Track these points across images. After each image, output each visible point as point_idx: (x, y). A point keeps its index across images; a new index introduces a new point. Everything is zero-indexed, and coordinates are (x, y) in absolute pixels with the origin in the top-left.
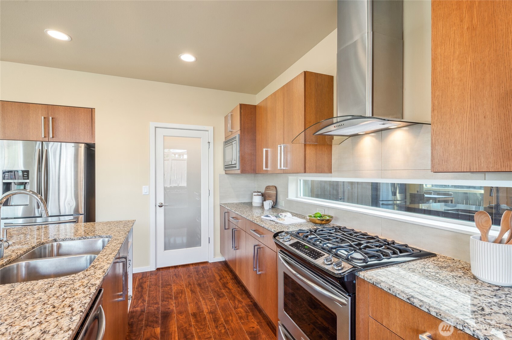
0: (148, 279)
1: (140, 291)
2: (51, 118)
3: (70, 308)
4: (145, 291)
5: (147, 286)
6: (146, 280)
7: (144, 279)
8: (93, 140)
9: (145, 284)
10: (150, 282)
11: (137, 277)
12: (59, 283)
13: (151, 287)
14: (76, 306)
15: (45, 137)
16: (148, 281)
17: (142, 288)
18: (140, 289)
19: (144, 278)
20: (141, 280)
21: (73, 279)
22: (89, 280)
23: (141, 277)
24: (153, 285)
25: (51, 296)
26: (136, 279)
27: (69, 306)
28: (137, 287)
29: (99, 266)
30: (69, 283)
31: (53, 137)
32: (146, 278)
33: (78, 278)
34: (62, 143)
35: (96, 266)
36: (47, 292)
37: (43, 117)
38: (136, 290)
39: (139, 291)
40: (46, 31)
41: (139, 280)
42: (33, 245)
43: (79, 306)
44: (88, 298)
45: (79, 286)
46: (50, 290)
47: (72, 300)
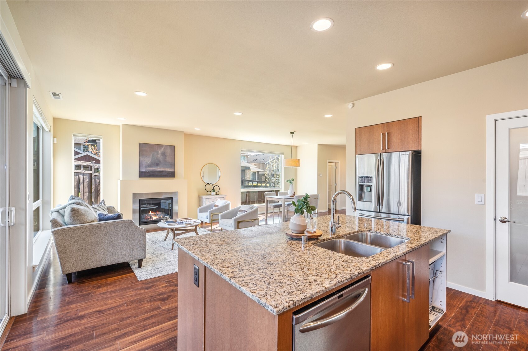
0: (479, 307)
1: (463, 313)
2: (387, 133)
3: (336, 276)
4: (469, 317)
5: (475, 313)
6: (476, 306)
7: (474, 305)
8: (419, 147)
9: (472, 309)
10: (480, 310)
11: (465, 297)
12: (345, 259)
13: (479, 317)
14: (339, 276)
15: (383, 149)
16: (478, 309)
17: (467, 312)
18: (464, 311)
19: (473, 303)
20: (469, 303)
21: (353, 260)
22: (361, 265)
23: (470, 299)
24: (482, 316)
25: (335, 264)
26: (463, 299)
27: (336, 275)
28: (462, 307)
29: (376, 259)
30: (349, 261)
31: (388, 149)
32: (477, 303)
33: (356, 260)
34: (401, 152)
35: (374, 258)
36: (335, 261)
37: (381, 134)
38: (459, 310)
39: (461, 312)
40: (376, 68)
41: (467, 302)
42: (355, 231)
43: (341, 277)
44: (349, 275)
45: (352, 266)
46: (337, 261)
47: (341, 271)
